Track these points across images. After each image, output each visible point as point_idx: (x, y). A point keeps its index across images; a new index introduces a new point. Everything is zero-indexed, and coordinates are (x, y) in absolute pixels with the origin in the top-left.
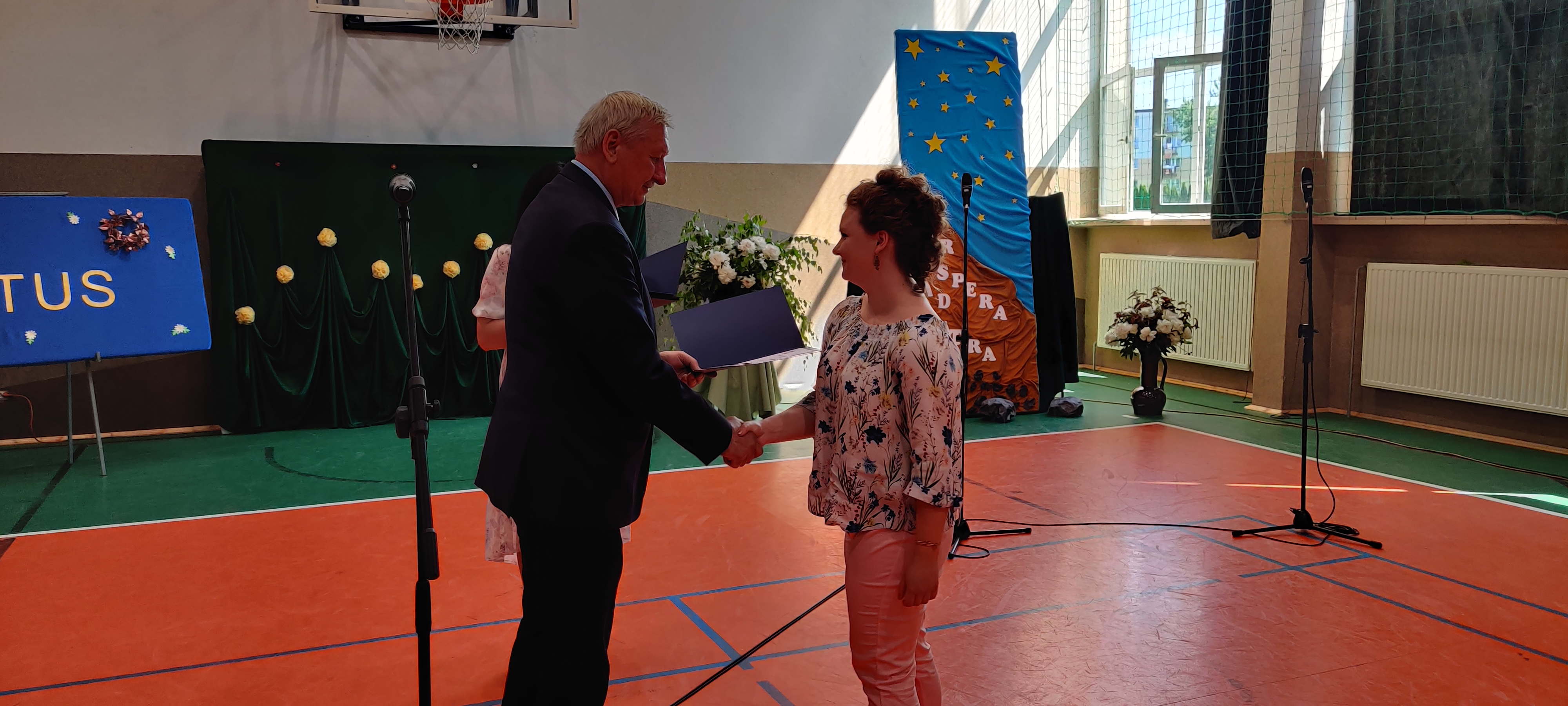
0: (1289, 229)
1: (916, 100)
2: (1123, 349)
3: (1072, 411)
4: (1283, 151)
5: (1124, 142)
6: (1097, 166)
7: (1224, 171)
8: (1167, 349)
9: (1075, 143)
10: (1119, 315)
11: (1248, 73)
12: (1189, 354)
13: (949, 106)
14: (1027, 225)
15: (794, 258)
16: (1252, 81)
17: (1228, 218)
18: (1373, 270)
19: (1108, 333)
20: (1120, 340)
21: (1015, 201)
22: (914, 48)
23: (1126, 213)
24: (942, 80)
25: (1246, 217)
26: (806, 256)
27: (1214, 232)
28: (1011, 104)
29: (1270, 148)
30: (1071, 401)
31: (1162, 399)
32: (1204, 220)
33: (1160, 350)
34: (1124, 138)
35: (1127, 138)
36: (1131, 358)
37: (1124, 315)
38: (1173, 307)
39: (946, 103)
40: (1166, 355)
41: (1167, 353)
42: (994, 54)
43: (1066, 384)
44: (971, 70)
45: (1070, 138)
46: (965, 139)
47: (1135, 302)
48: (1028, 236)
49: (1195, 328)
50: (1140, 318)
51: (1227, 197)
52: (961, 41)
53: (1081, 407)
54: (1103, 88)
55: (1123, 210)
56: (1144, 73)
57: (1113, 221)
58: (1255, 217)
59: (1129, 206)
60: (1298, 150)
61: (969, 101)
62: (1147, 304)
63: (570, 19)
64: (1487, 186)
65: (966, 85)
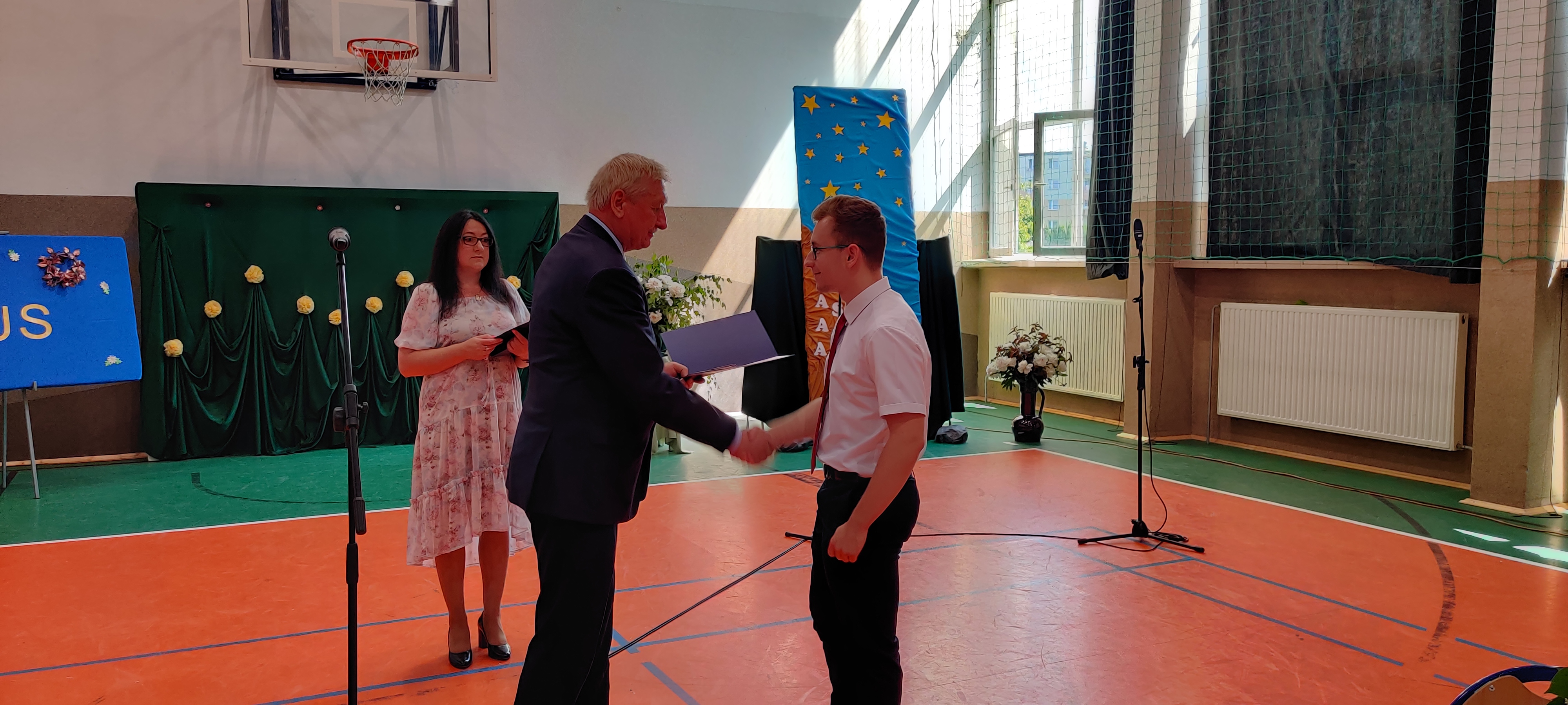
0: (1153, 271)
1: (812, 151)
2: (1004, 382)
3: (956, 438)
4: (1146, 200)
5: (1010, 189)
6: (986, 211)
7: (1096, 218)
8: (1044, 380)
9: (967, 190)
10: (999, 349)
11: (1115, 130)
12: (1064, 386)
13: (843, 157)
14: (916, 266)
15: (699, 295)
16: (1119, 137)
17: (1100, 261)
18: (1225, 309)
19: (990, 365)
20: (1001, 372)
21: (904, 244)
22: (811, 104)
23: (1012, 255)
24: (837, 133)
25: (1116, 260)
26: (711, 293)
27: (1088, 274)
28: (900, 155)
29: (1135, 198)
30: (956, 429)
31: (1040, 427)
32: (1080, 262)
33: (1036, 381)
34: (1009, 186)
35: (1012, 185)
36: (1011, 389)
37: (1004, 350)
38: (1048, 342)
39: (840, 154)
40: (1043, 386)
41: (1044, 384)
42: (884, 109)
43: (953, 414)
44: (863, 124)
45: (962, 186)
46: (857, 187)
47: (1015, 337)
48: (917, 276)
49: (1069, 361)
50: (1018, 352)
51: (1100, 242)
52: (855, 97)
53: (966, 435)
54: (994, 139)
55: (1009, 253)
56: (1026, 126)
57: (1001, 262)
58: (1123, 260)
59: (1015, 249)
60: (1158, 200)
61: (861, 152)
62: (1023, 340)
63: (490, 73)
64: (1319, 235)
65: (858, 138)
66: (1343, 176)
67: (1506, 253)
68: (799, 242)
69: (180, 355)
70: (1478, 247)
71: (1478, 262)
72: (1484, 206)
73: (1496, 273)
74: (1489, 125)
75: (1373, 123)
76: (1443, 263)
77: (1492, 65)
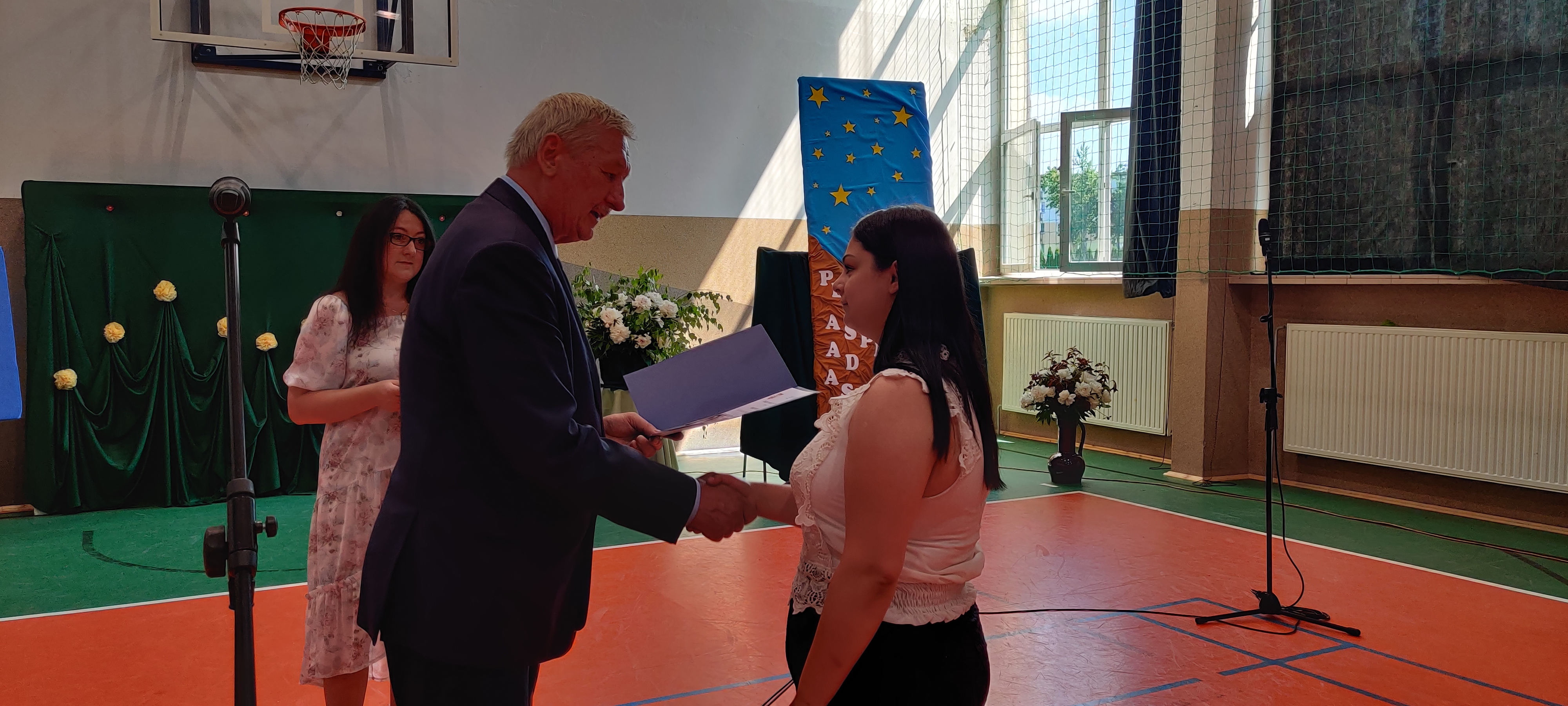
0: (1205, 289)
2: (1039, 414)
4: (1197, 208)
5: (1030, 198)
6: (998, 223)
7: (1136, 229)
8: (1086, 413)
9: (977, 200)
10: (1034, 377)
11: (1158, 128)
12: (1108, 418)
13: (855, 158)
15: (692, 316)
16: (1164, 137)
17: (1141, 276)
18: (1292, 331)
19: (1024, 396)
20: (1037, 403)
22: (818, 97)
23: (1033, 271)
24: (848, 131)
25: (1160, 276)
26: (705, 313)
27: (1126, 291)
28: (919, 156)
29: (1185, 204)
31: (1080, 467)
32: (1116, 278)
33: (1079, 414)
34: (1030, 194)
35: (1033, 193)
36: (1048, 424)
37: (1040, 377)
38: (1090, 369)
39: (852, 154)
40: (1085, 419)
41: (1086, 417)
42: (903, 105)
44: (877, 121)
45: (971, 195)
46: (871, 191)
47: (1050, 365)
49: (1113, 391)
50: (1058, 380)
51: (1139, 255)
52: (868, 91)
54: (1006, 144)
55: (1030, 268)
56: (1050, 128)
57: (1020, 280)
58: (1170, 276)
59: (1036, 264)
60: (1213, 208)
61: (875, 152)
62: (1064, 366)
63: (450, 56)
64: (1412, 246)
65: (873, 136)
66: (1441, 177)
68: (806, 254)
69: (73, 388)
75: (1478, 116)
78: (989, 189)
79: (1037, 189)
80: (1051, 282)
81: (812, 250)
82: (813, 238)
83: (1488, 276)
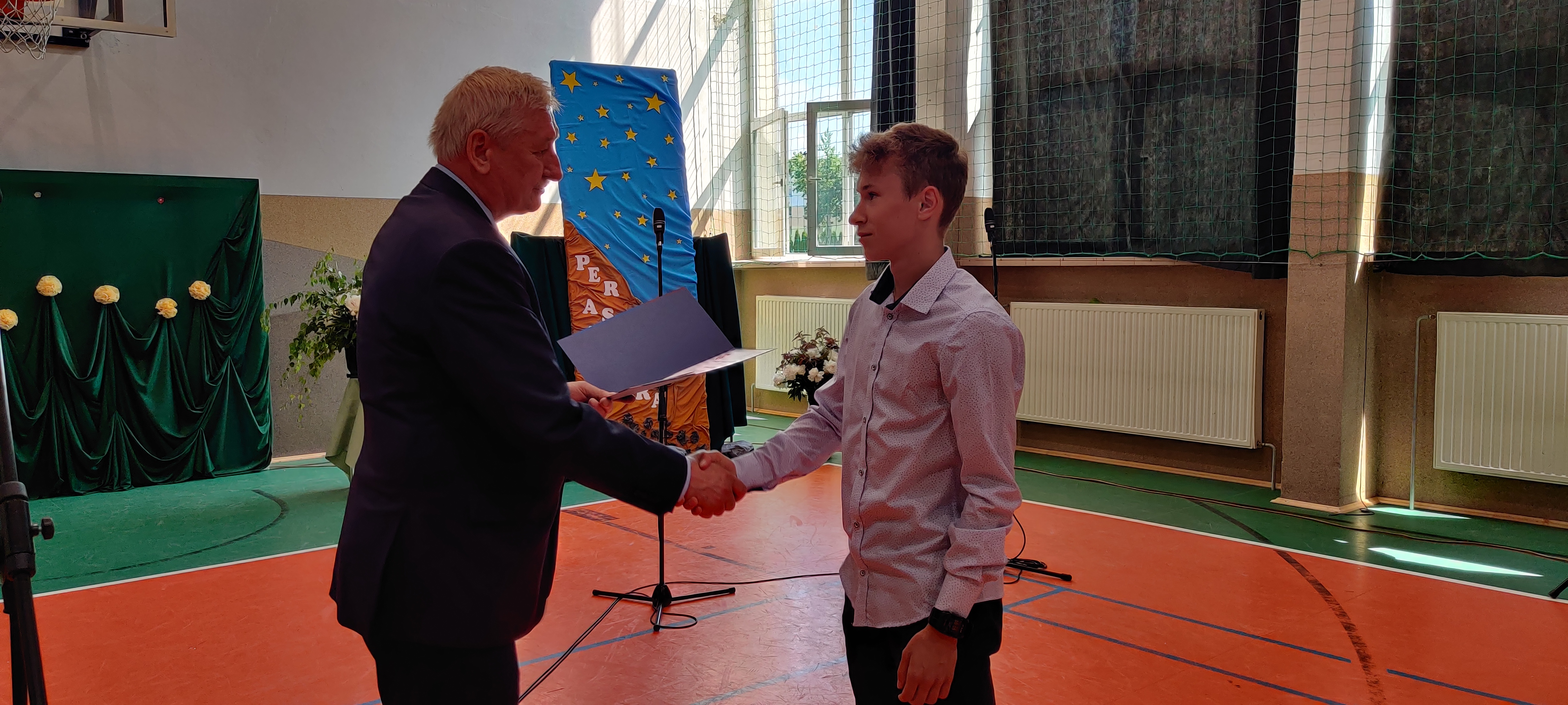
1: (574, 134)
2: (790, 392)
5: (779, 185)
6: (749, 208)
9: (729, 186)
10: (786, 356)
13: (608, 143)
14: (692, 266)
19: (776, 375)
20: (789, 381)
21: (679, 241)
22: (570, 81)
23: (783, 255)
24: (601, 116)
27: (869, 273)
28: (672, 143)
30: (741, 444)
34: (779, 181)
35: (782, 180)
36: (800, 399)
37: (791, 356)
39: (606, 139)
42: (654, 91)
43: (735, 428)
44: (630, 106)
45: (723, 182)
46: (626, 177)
47: (800, 345)
48: (694, 277)
50: (808, 358)
52: (620, 76)
54: (755, 131)
55: (780, 252)
56: (797, 117)
57: (771, 263)
59: (786, 248)
61: (629, 138)
62: (813, 345)
63: (166, 26)
64: (1111, 231)
65: (626, 122)
66: (1135, 170)
67: (1314, 247)
68: (562, 239)
70: (1284, 241)
71: (1285, 257)
72: (1290, 200)
73: (1304, 267)
74: (1294, 117)
75: (1164, 116)
76: (1244, 258)
77: (1297, 55)
78: (740, 175)
79: (786, 176)
80: (800, 266)
81: (568, 235)
82: (568, 223)
83: (1174, 258)
